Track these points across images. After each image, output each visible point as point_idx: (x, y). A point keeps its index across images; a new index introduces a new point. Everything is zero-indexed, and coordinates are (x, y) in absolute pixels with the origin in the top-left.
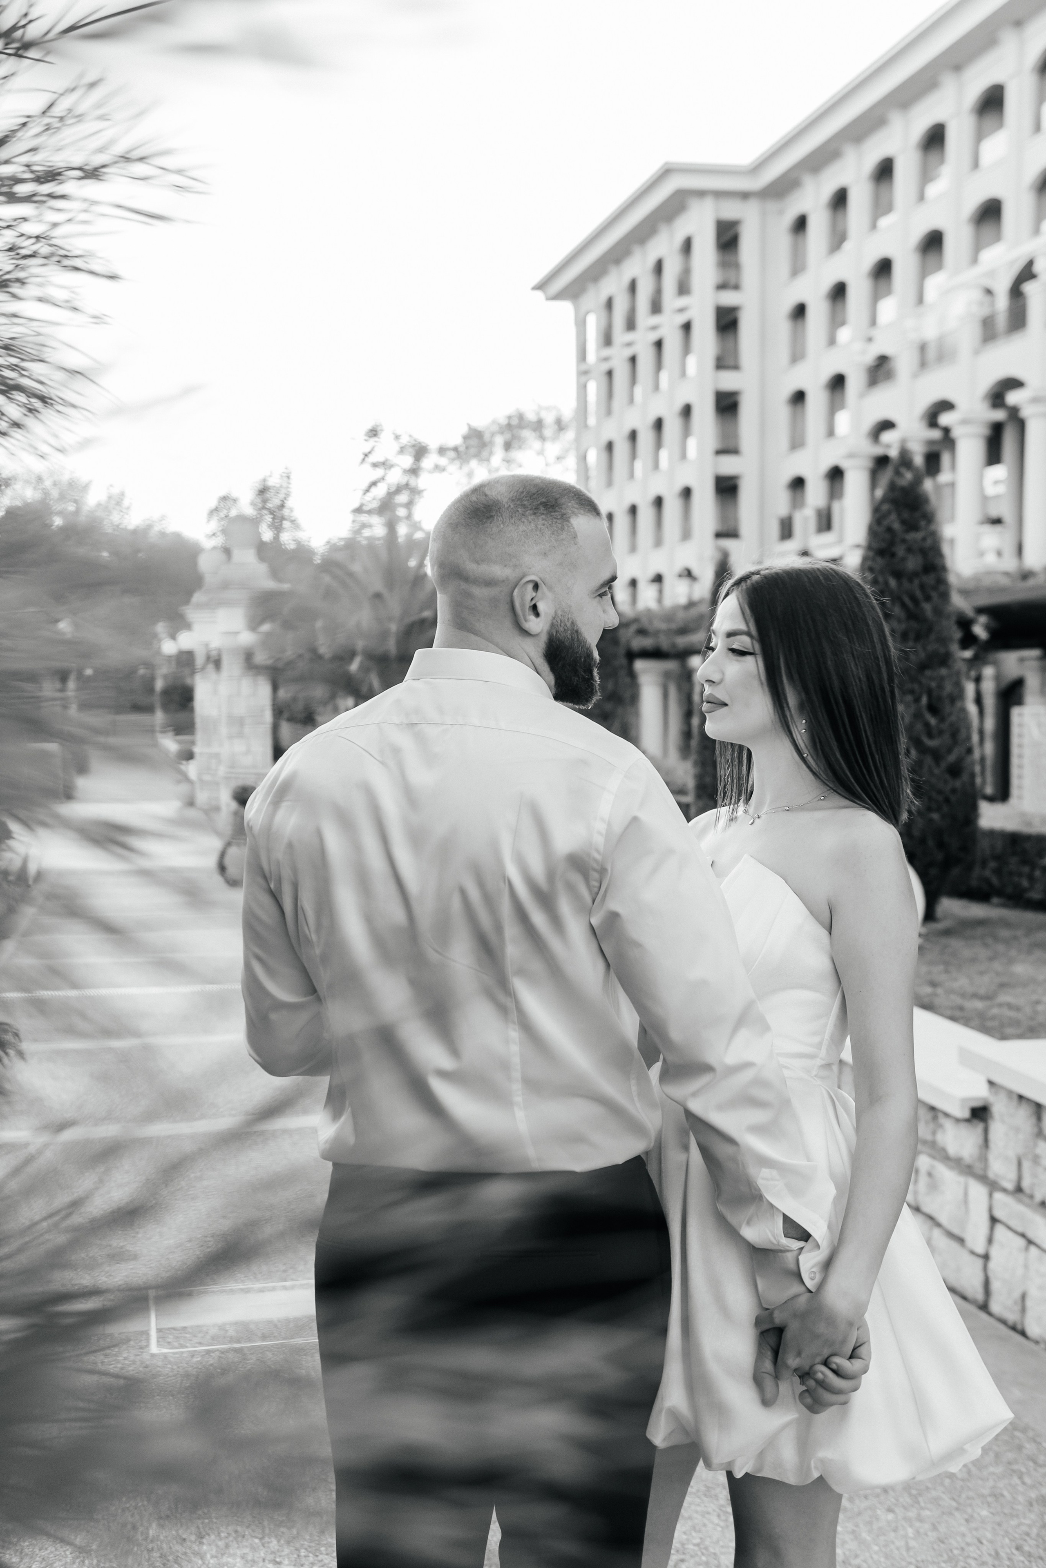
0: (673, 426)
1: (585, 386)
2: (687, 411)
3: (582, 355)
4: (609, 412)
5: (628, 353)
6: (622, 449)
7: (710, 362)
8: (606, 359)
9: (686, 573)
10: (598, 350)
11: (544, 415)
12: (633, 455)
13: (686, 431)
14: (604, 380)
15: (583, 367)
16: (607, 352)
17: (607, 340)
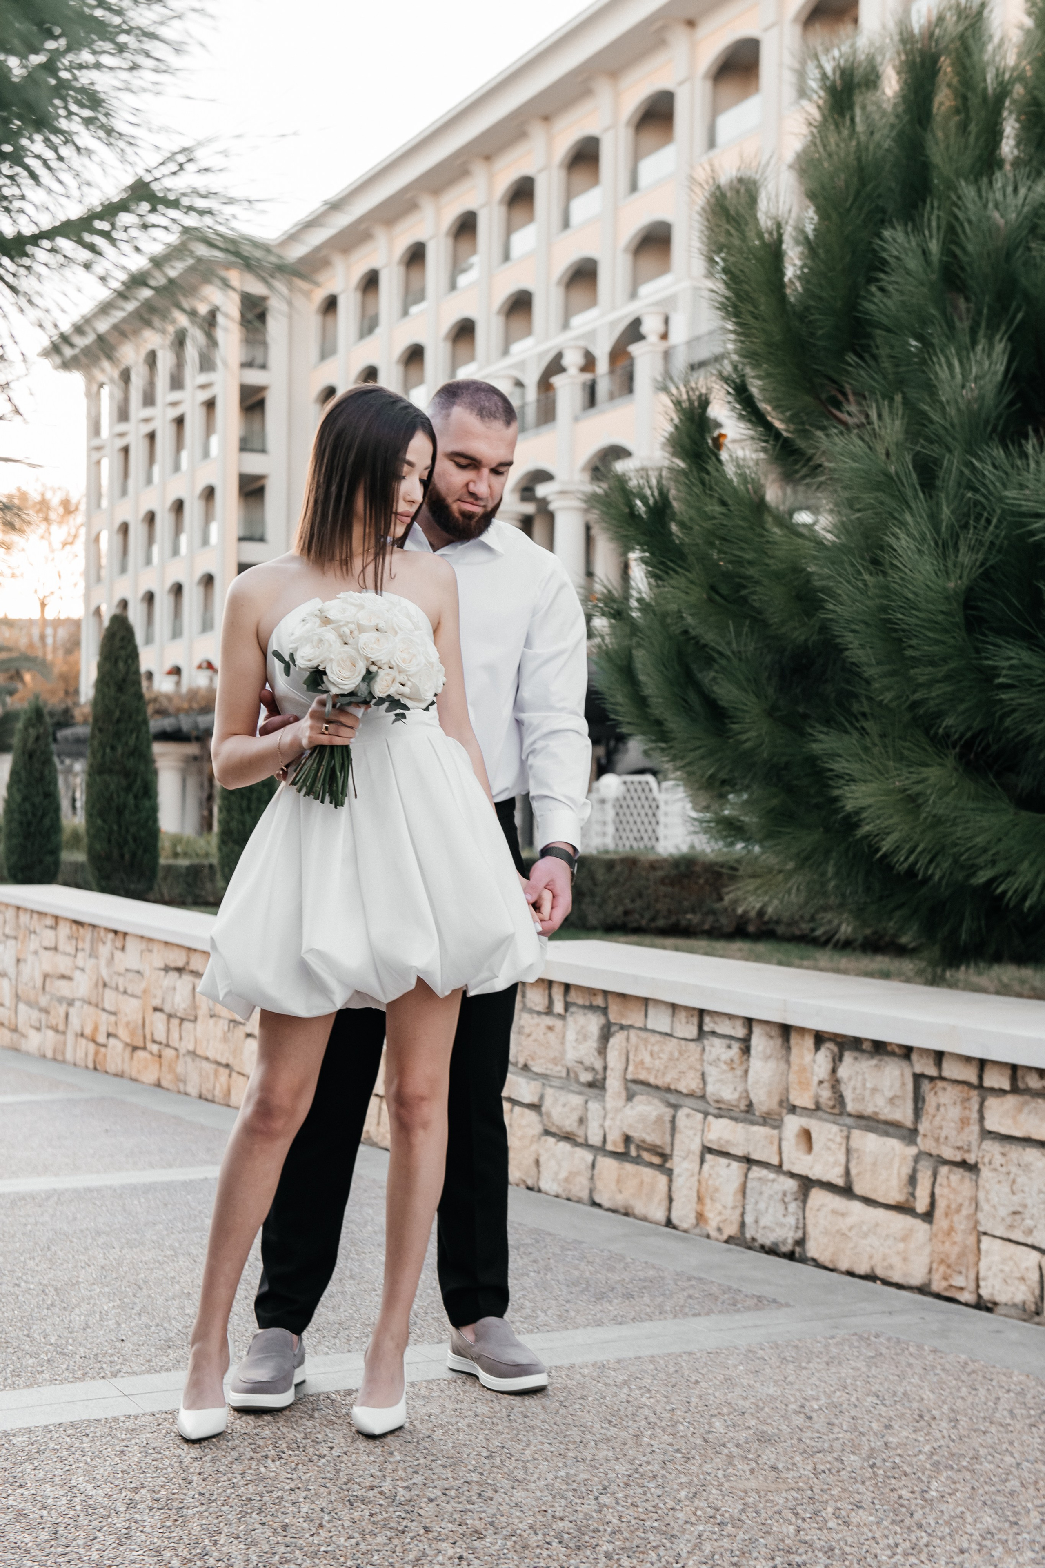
0: (193, 510)
1: (98, 463)
2: (209, 493)
3: (96, 429)
4: (124, 492)
5: (146, 429)
6: (137, 532)
7: (235, 444)
8: (121, 435)
9: (205, 665)
10: (111, 426)
11: (49, 495)
12: (150, 540)
13: (208, 517)
14: (119, 458)
15: (96, 442)
16: (122, 427)
17: (123, 415)
